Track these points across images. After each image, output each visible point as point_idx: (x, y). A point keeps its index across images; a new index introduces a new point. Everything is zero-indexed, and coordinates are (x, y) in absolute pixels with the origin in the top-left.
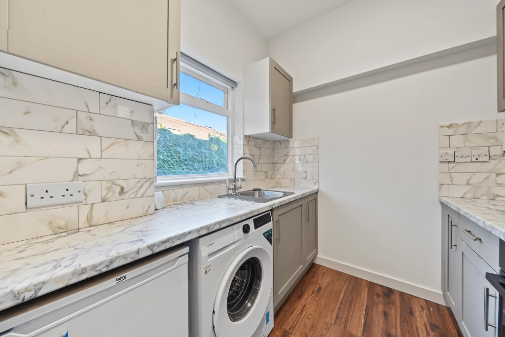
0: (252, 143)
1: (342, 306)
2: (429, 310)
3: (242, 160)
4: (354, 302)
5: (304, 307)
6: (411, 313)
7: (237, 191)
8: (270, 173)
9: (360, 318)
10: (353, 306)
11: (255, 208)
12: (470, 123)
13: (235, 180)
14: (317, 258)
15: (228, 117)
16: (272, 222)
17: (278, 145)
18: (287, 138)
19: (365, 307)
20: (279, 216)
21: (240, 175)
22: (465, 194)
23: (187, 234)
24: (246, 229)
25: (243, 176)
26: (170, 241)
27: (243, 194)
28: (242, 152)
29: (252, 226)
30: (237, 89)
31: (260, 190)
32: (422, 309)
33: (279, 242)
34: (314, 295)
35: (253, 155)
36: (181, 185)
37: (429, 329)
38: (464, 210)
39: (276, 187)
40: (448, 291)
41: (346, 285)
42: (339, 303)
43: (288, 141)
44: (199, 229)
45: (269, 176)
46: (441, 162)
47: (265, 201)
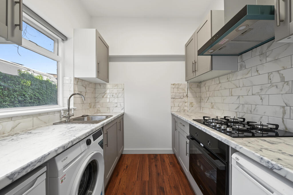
0: (80, 83)
1: (139, 170)
2: (169, 157)
3: (73, 96)
4: (144, 166)
5: (120, 179)
6: (164, 161)
7: (71, 118)
8: (93, 104)
9: (147, 172)
10: (143, 168)
11: (93, 128)
12: (179, 84)
13: (69, 110)
14: (124, 151)
15: (58, 62)
16: (103, 134)
17: (98, 86)
18: (104, 82)
19: (148, 167)
20: (106, 130)
21: (72, 106)
22: (178, 110)
23: (46, 156)
24: (89, 142)
25: (74, 107)
26: (31, 166)
27: (75, 120)
28: (72, 89)
29: (92, 139)
30: (67, 42)
31: (88, 116)
32: (167, 158)
33: (107, 146)
34: (125, 171)
35: (81, 92)
36: (11, 118)
37: (170, 165)
38: (179, 116)
39: (97, 113)
40: (174, 147)
41: (139, 160)
42: (137, 169)
43: (105, 84)
44: (56, 149)
45: (92, 106)
46: (171, 98)
47: (97, 122)
